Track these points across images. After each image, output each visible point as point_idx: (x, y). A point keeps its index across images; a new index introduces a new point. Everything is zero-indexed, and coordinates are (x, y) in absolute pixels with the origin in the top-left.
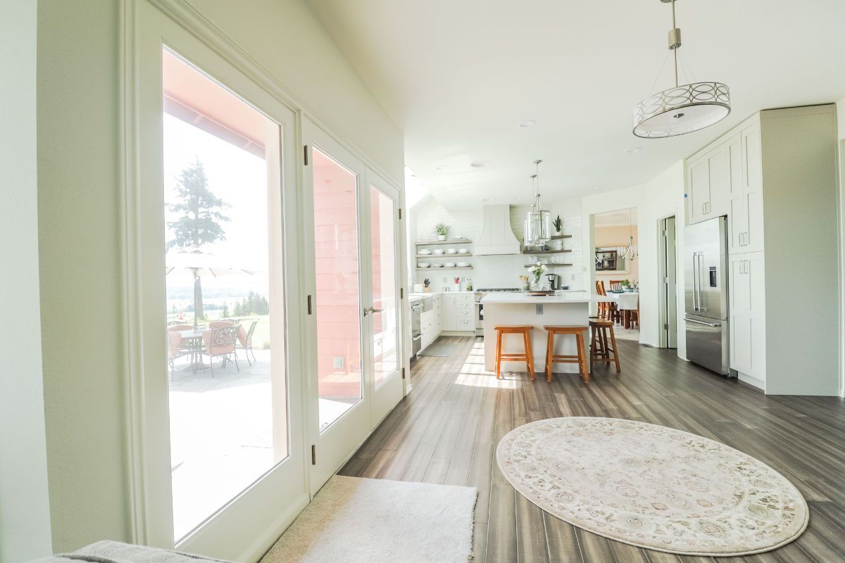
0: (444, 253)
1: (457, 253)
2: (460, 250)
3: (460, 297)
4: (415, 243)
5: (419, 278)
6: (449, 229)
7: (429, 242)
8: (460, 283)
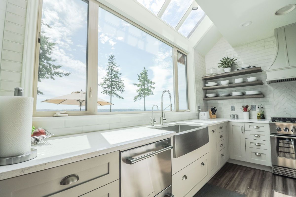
0: (230, 83)
1: (244, 82)
2: (248, 79)
3: (250, 126)
4: (202, 77)
5: (208, 106)
6: (234, 61)
7: (215, 75)
8: (249, 111)
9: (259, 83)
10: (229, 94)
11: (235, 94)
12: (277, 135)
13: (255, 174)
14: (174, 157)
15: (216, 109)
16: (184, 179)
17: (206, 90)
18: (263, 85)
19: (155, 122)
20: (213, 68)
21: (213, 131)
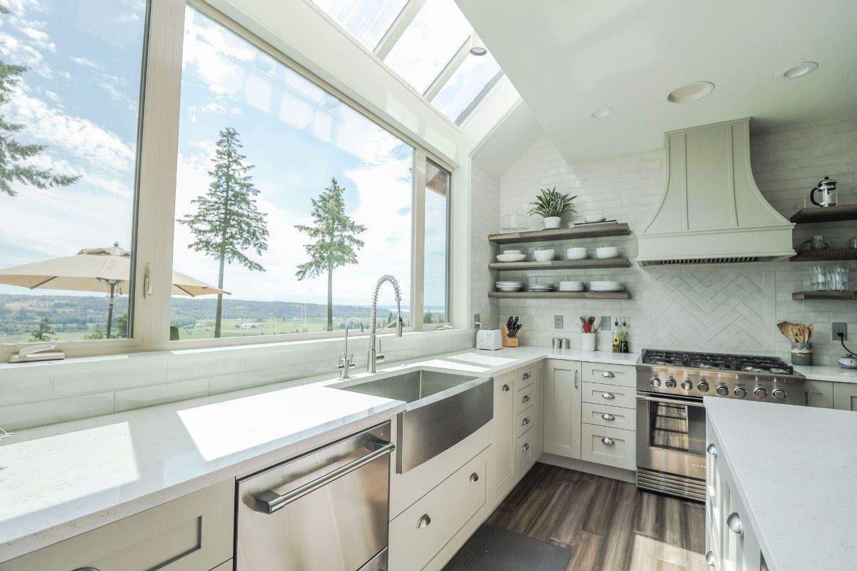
0: (556, 258)
1: (589, 257)
2: (597, 249)
3: (594, 372)
4: (490, 236)
5: (499, 314)
6: (570, 202)
7: (520, 233)
8: (595, 331)
9: (621, 262)
10: (552, 286)
11: (566, 286)
12: (651, 396)
13: (598, 490)
14: (399, 470)
15: (518, 323)
16: (424, 524)
17: (498, 272)
18: (631, 268)
19: (351, 366)
20: (519, 213)
21: (506, 388)
